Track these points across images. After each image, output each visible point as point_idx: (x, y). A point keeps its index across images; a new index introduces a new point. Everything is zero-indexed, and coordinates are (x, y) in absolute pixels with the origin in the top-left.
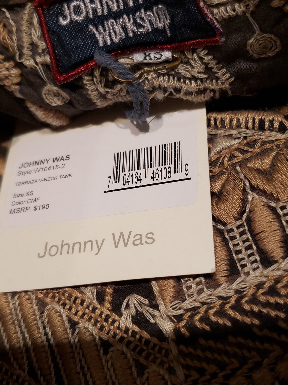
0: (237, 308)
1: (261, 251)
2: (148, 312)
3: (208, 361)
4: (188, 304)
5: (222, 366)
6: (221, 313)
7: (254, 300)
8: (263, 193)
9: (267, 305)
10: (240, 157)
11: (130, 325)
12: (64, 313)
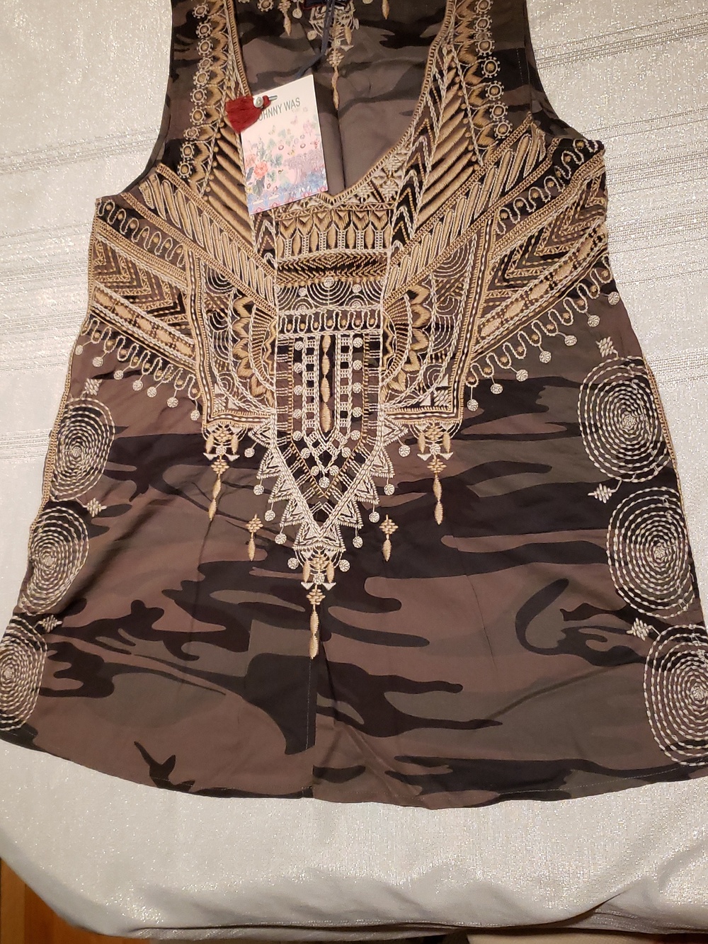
0: (297, 264)
1: (310, 248)
2: (272, 260)
3: (284, 278)
4: (284, 259)
5: (287, 279)
6: (292, 264)
7: (302, 263)
8: (317, 227)
9: (305, 265)
10: (316, 211)
11: (266, 262)
12: (246, 254)
